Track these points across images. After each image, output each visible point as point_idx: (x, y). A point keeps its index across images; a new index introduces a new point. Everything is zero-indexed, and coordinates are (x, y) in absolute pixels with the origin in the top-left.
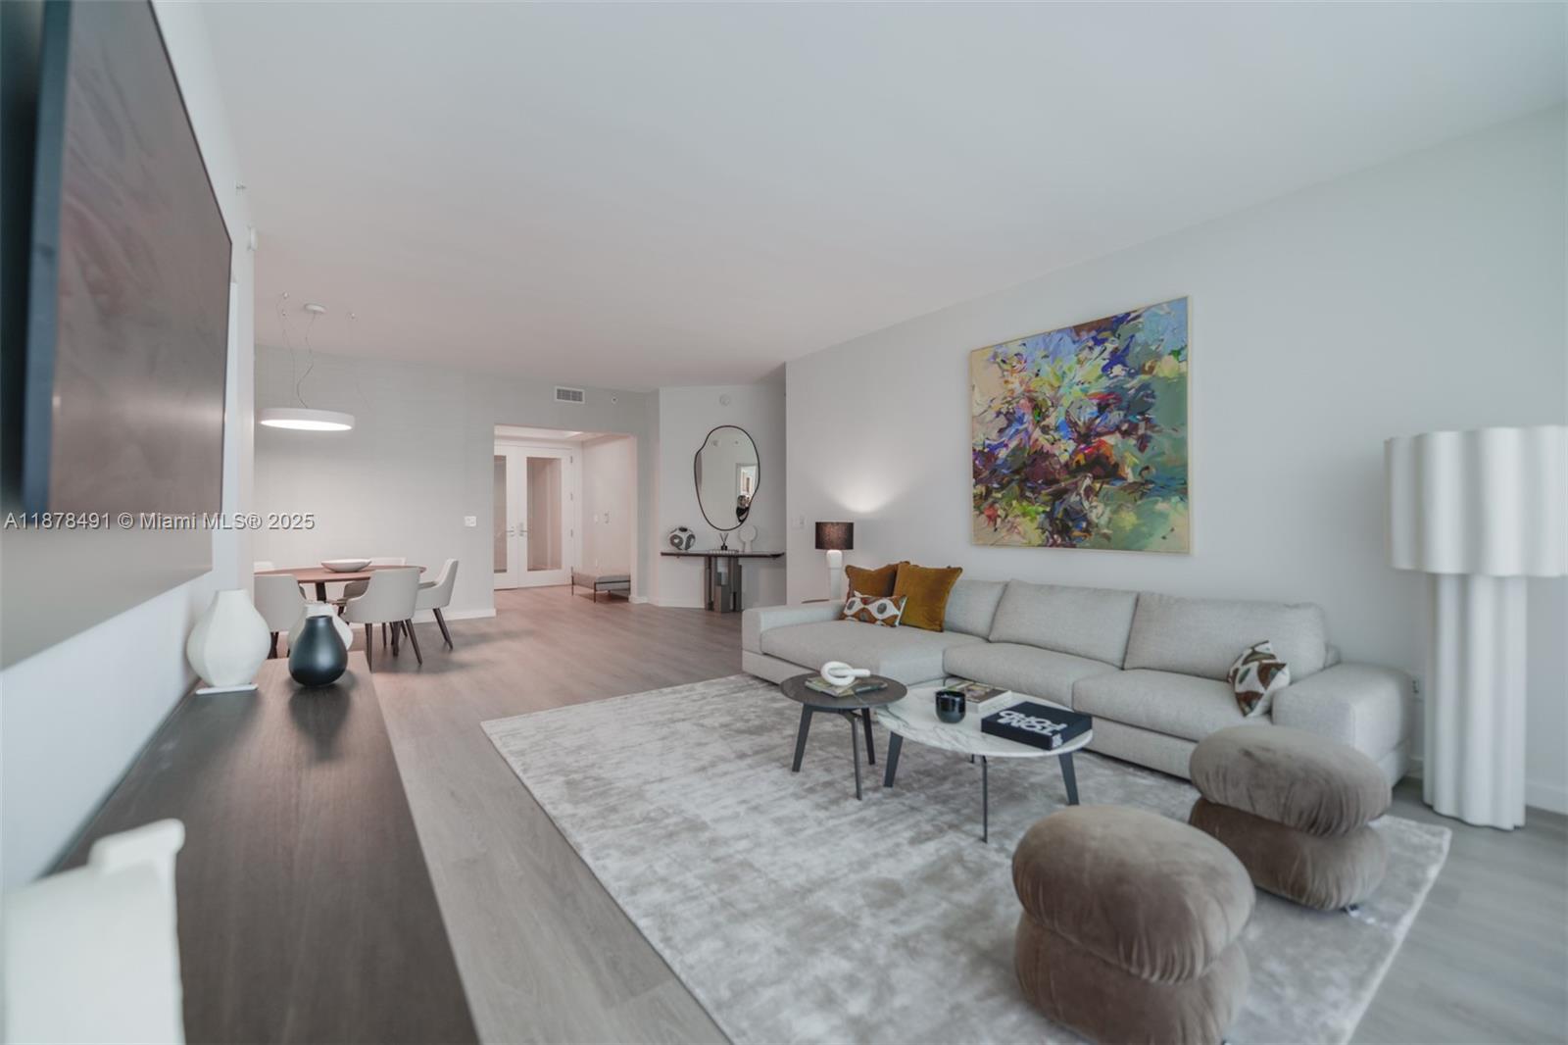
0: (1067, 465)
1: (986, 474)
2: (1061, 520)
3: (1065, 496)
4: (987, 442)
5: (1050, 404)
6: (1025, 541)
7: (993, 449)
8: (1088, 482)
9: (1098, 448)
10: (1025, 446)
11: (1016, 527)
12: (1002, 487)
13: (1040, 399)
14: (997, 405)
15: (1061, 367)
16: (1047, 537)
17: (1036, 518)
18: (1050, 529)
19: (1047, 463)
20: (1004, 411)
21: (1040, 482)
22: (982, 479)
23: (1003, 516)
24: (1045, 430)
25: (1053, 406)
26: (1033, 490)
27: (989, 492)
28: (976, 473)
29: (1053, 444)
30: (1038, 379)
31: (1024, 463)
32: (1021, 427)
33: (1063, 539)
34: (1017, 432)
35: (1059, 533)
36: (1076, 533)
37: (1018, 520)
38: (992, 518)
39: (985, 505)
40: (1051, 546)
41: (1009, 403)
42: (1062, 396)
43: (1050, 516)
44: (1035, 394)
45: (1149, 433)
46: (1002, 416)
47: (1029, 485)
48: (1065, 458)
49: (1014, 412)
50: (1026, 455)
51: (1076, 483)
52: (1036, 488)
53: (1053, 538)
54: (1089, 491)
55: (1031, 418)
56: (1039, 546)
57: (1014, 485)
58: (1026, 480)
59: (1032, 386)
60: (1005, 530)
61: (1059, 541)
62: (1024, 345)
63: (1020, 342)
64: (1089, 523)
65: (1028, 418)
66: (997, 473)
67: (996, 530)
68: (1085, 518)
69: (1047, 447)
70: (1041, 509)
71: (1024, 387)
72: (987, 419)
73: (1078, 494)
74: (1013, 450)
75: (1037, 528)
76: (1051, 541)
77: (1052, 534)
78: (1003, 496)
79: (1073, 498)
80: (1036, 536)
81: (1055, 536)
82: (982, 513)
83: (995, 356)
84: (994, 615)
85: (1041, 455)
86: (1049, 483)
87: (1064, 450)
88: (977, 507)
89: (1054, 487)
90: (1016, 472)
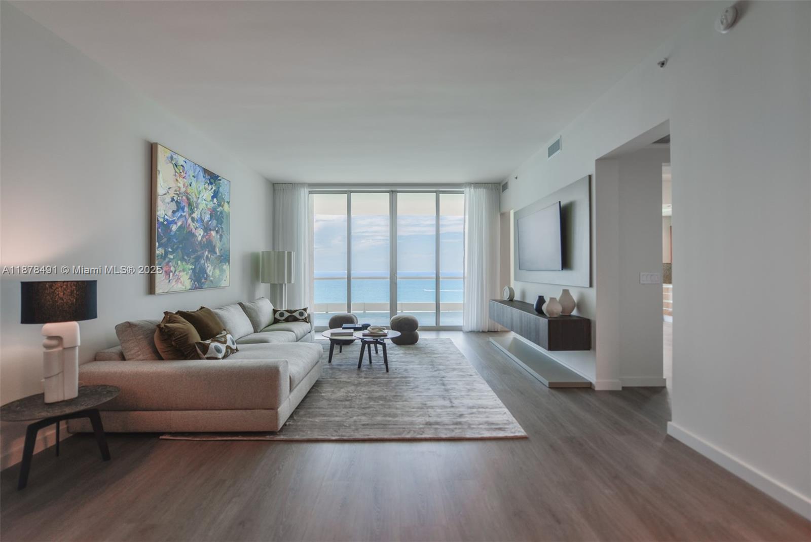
0: (200, 243)
1: (165, 240)
2: (198, 274)
4: (166, 217)
6: (184, 288)
7: (169, 223)
8: (207, 253)
9: (210, 236)
10: (185, 227)
12: (173, 251)
13: (191, 200)
15: (199, 187)
17: (188, 273)
18: (194, 279)
19: (193, 239)
20: (175, 199)
21: (190, 250)
22: (162, 244)
23: (174, 272)
24: (193, 220)
25: (196, 207)
26: (188, 255)
29: (195, 229)
30: (191, 187)
31: (184, 237)
32: (183, 214)
33: (199, 284)
34: (181, 216)
36: (203, 281)
37: (181, 274)
38: (168, 273)
40: (194, 289)
41: (178, 195)
42: (199, 203)
43: (194, 271)
44: (189, 197)
45: (222, 234)
46: (174, 202)
47: (186, 251)
48: (200, 238)
49: (180, 203)
50: (185, 232)
51: (203, 253)
54: (207, 257)
56: (190, 290)
57: (179, 251)
58: (185, 248)
59: (188, 191)
60: (175, 281)
61: (197, 286)
62: (186, 162)
63: (184, 159)
64: (207, 275)
65: (186, 209)
66: (171, 242)
67: (170, 281)
68: (206, 272)
71: (185, 189)
72: (166, 200)
74: (179, 227)
76: (194, 286)
77: (195, 282)
78: (174, 258)
79: (202, 261)
80: (188, 284)
83: (172, 158)
85: (191, 235)
86: (195, 251)
87: (200, 234)
89: (196, 255)
90: (180, 242)
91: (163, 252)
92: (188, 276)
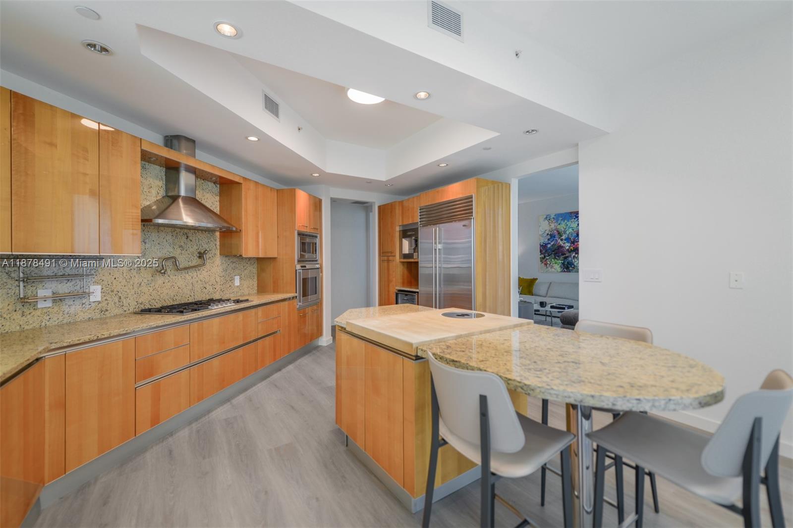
0: (568, 250)
1: (544, 251)
2: (566, 265)
3: (567, 258)
5: (563, 233)
7: (546, 244)
8: (574, 254)
9: (577, 245)
11: (553, 267)
12: (549, 255)
14: (547, 232)
16: (562, 270)
18: (563, 267)
20: (549, 234)
22: (542, 253)
24: (562, 240)
26: (558, 256)
27: (545, 257)
28: (541, 251)
29: (564, 244)
30: (560, 226)
35: (566, 269)
36: (571, 268)
38: (546, 264)
39: (544, 260)
40: (563, 272)
42: (566, 231)
43: (563, 264)
46: (549, 236)
48: (567, 248)
50: (556, 247)
51: (571, 255)
54: (574, 257)
55: (558, 236)
56: (560, 272)
57: (553, 255)
58: (556, 253)
59: (558, 227)
61: (566, 271)
62: (556, 215)
63: (554, 215)
64: (574, 266)
68: (573, 264)
69: (562, 245)
70: (560, 262)
74: (552, 245)
77: (564, 269)
79: (570, 259)
80: (559, 269)
82: (542, 263)
83: (546, 218)
84: (548, 291)
85: (560, 247)
86: (563, 254)
87: (567, 246)
88: (541, 261)
89: (565, 256)
90: (553, 251)
91: (543, 256)
92: (559, 266)
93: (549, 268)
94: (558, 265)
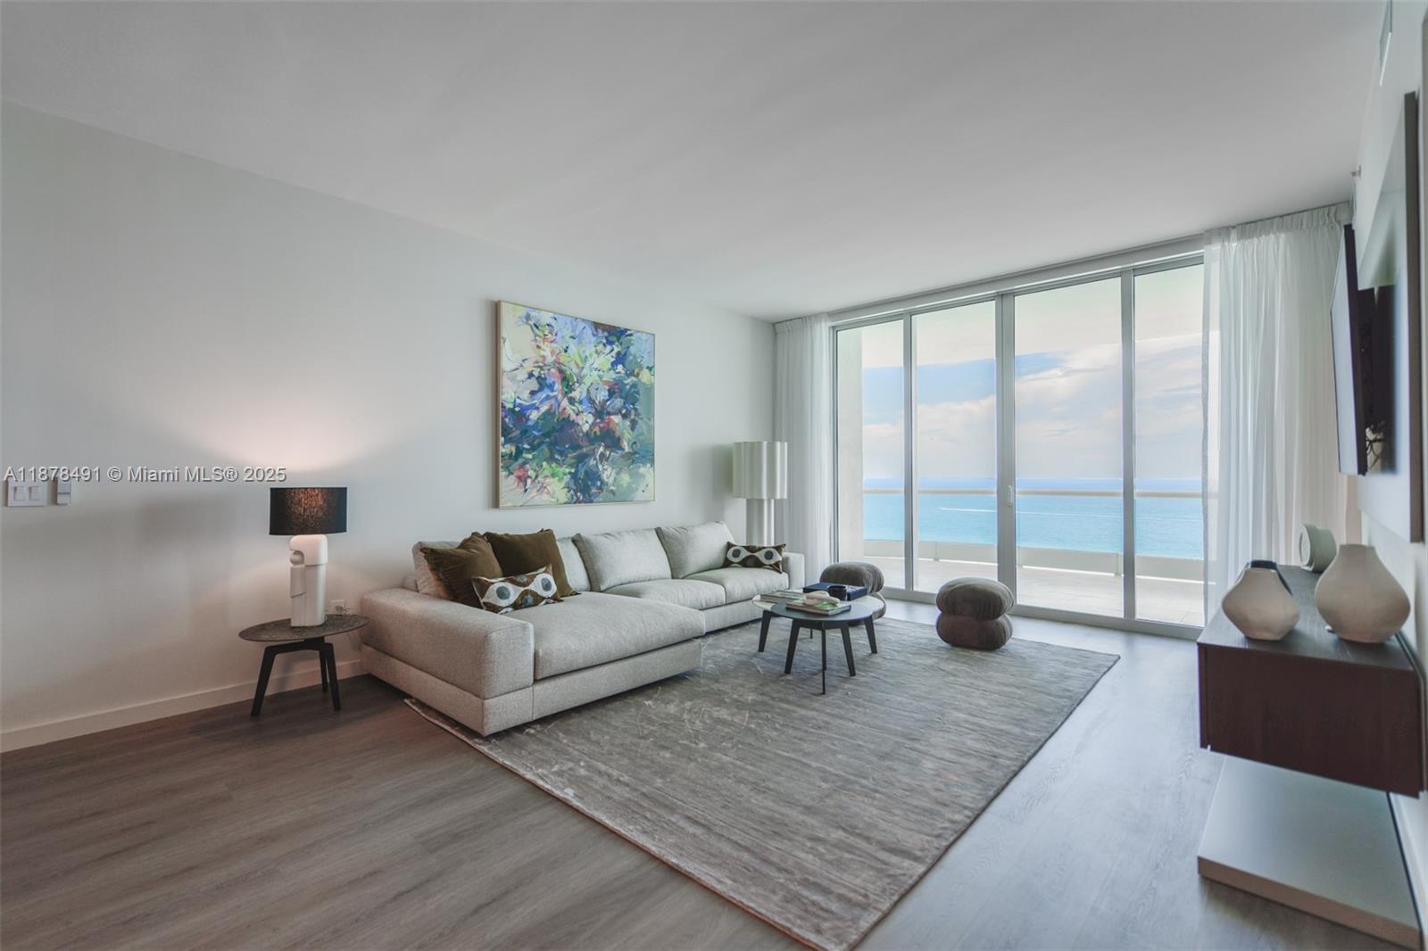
0: (587, 434)
1: (516, 433)
2: (583, 480)
3: (586, 460)
4: (518, 401)
5: (575, 380)
6: (554, 500)
7: (524, 409)
8: (601, 449)
9: (608, 424)
10: (555, 412)
11: (545, 487)
12: (533, 448)
13: (568, 373)
14: (530, 367)
15: (584, 352)
16: (572, 496)
17: (563, 479)
18: (575, 488)
19: (573, 430)
20: (536, 374)
21: (567, 446)
22: (511, 438)
23: (534, 477)
24: (572, 401)
25: (578, 382)
26: (561, 453)
27: (519, 452)
28: (505, 432)
29: (577, 415)
30: (566, 354)
31: (553, 427)
32: (551, 394)
33: (584, 496)
34: (548, 398)
35: (582, 492)
36: (594, 490)
37: (548, 480)
38: (523, 479)
39: (516, 465)
40: (575, 503)
41: (541, 368)
42: (585, 376)
43: (574, 476)
44: (564, 368)
45: (637, 419)
46: (533, 379)
47: (557, 448)
48: (586, 428)
49: (545, 379)
50: (556, 420)
51: (594, 450)
52: (564, 451)
53: (577, 496)
54: (602, 455)
55: (560, 388)
56: (566, 503)
57: (545, 448)
58: (556, 444)
59: (563, 360)
60: (535, 490)
61: (581, 498)
62: (555, 319)
63: (552, 315)
64: (602, 482)
65: (558, 386)
66: (527, 435)
67: (526, 490)
68: (599, 478)
69: (573, 417)
70: (567, 470)
71: (554, 357)
72: (519, 378)
73: (595, 459)
74: (544, 414)
75: (564, 488)
76: (575, 498)
77: (576, 492)
78: (534, 457)
79: (592, 462)
80: (563, 495)
81: (579, 494)
82: (511, 473)
83: (528, 317)
85: (567, 423)
86: (576, 447)
87: (586, 421)
88: (505, 467)
89: (578, 452)
90: (546, 435)
91: (513, 449)
92: (563, 485)
93: (534, 493)
94: (560, 480)
